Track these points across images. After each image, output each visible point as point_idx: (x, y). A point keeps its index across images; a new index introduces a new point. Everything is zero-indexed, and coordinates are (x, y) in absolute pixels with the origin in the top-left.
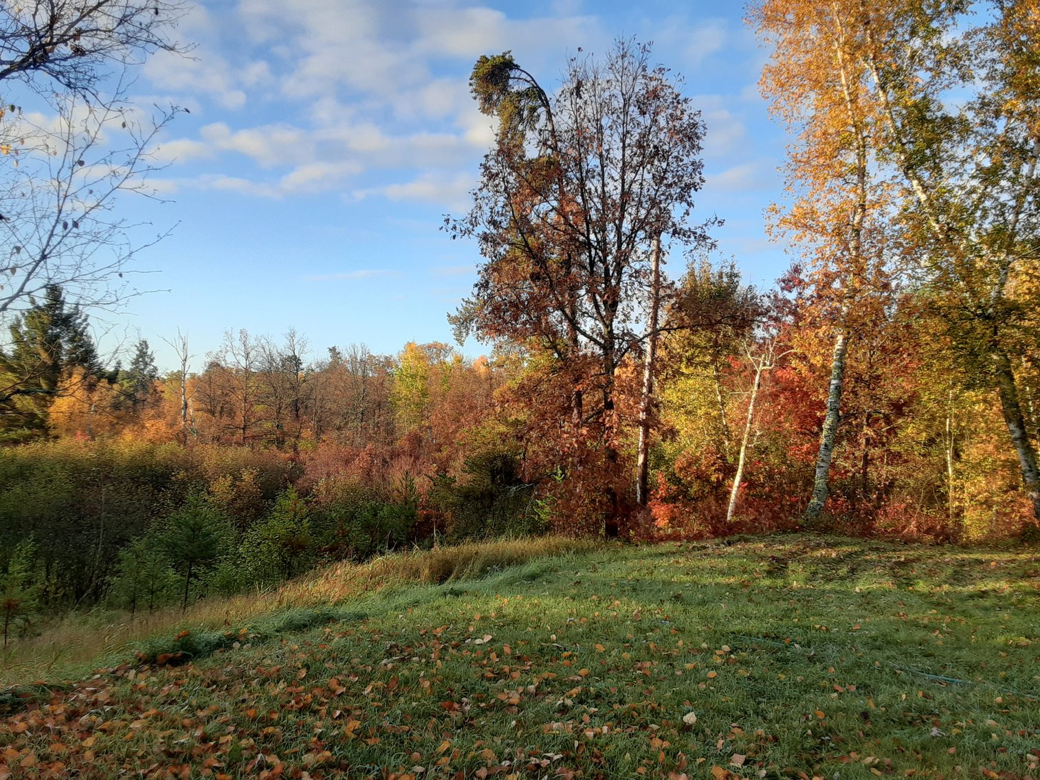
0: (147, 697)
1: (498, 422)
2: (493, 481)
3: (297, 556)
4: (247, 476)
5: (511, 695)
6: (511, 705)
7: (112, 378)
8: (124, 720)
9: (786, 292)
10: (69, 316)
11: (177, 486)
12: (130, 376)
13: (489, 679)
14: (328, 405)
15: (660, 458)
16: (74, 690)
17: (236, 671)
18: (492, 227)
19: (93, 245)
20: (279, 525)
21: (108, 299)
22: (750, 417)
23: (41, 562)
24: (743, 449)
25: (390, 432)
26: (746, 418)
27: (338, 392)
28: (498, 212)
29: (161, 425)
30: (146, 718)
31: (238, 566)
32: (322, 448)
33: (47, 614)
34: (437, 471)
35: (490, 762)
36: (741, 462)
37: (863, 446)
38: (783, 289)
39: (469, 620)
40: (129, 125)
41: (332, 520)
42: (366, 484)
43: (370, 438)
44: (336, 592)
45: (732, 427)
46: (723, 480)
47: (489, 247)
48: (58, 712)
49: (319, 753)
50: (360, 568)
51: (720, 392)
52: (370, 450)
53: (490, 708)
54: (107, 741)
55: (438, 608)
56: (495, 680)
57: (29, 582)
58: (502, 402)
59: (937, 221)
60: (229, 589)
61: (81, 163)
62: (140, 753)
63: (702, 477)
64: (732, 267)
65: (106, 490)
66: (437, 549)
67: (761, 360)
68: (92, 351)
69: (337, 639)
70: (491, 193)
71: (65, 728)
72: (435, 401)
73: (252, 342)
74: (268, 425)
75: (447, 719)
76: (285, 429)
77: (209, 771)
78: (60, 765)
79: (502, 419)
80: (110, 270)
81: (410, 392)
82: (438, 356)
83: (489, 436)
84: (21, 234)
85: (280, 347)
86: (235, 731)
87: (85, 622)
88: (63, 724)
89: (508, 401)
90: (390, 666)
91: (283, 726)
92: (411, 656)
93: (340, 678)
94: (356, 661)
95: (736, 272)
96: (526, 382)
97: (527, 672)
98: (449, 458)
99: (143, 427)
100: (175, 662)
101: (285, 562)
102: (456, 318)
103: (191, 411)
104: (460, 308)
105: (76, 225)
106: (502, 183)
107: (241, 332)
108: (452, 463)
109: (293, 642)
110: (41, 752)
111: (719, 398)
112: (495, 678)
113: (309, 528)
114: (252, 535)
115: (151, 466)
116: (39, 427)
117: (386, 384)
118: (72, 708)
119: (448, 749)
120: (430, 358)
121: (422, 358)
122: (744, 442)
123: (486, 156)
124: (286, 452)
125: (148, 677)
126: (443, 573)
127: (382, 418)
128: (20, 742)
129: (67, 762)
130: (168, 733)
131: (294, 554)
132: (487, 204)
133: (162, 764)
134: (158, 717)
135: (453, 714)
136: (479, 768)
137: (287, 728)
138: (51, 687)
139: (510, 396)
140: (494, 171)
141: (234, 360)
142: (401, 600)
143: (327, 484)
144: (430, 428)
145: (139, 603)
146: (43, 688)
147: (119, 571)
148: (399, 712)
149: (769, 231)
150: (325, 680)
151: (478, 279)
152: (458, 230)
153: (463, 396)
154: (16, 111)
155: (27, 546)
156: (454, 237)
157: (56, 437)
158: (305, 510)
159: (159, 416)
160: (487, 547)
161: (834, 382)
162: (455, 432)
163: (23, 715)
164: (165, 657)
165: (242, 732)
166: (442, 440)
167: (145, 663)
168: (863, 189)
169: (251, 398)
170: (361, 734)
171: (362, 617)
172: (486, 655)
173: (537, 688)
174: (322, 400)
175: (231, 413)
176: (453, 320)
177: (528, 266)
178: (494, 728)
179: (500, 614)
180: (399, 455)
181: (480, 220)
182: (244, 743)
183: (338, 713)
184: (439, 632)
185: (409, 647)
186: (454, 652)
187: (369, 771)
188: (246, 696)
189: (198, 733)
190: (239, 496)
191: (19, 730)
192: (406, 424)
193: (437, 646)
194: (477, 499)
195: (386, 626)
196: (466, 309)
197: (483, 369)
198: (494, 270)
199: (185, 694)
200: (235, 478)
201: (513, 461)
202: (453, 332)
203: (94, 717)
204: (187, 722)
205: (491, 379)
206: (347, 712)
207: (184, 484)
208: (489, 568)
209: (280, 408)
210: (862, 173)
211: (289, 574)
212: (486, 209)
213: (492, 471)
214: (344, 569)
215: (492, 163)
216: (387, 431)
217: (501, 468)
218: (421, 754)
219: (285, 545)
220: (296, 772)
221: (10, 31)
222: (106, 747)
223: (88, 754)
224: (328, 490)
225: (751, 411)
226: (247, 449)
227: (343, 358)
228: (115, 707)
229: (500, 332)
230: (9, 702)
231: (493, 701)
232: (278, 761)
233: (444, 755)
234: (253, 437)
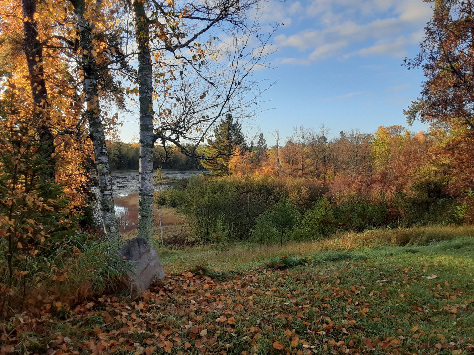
0: (272, 282)
1: (432, 165)
2: (429, 196)
3: (327, 227)
4: (303, 191)
5: (451, 308)
6: (452, 313)
7: (250, 150)
8: (264, 290)
10: (235, 125)
11: (275, 194)
12: (257, 148)
13: (438, 298)
14: (339, 159)
16: (243, 275)
17: (308, 276)
18: (431, 61)
19: (246, 92)
20: (318, 212)
21: (251, 115)
23: (228, 222)
25: (370, 170)
27: (344, 153)
28: (435, 52)
29: (269, 168)
30: (272, 291)
31: (301, 229)
32: (337, 179)
33: (230, 243)
34: (396, 190)
35: (443, 342)
39: (423, 266)
40: (259, 36)
41: (343, 212)
42: (359, 196)
43: (360, 174)
44: (348, 245)
47: (429, 72)
48: (238, 283)
49: (350, 320)
50: (359, 235)
52: (360, 179)
53: (440, 313)
54: (258, 298)
55: (404, 258)
56: (441, 299)
57: (224, 230)
58: (436, 154)
60: (298, 239)
61: (241, 56)
62: (271, 306)
65: (250, 195)
66: (399, 228)
68: (243, 139)
69: (353, 267)
70: (431, 43)
71: (241, 290)
72: (395, 155)
73: (305, 131)
74: (312, 168)
75: (415, 315)
76: (320, 170)
77: (300, 319)
78: (241, 305)
79: (435, 163)
80: (252, 102)
81: (381, 151)
82: (396, 132)
83: (426, 172)
84: (220, 90)
85: (317, 132)
86: (310, 303)
87: (244, 247)
88: (240, 289)
89: (440, 153)
90: (381, 284)
91: (331, 304)
92: (392, 280)
93: (357, 286)
94: (363, 279)
96: (451, 143)
97: (460, 297)
98: (402, 184)
99: (262, 169)
100: (281, 268)
101: (322, 229)
102: (408, 111)
103: (280, 162)
104: (410, 106)
105: (239, 83)
106: (437, 36)
107: (301, 127)
108: (404, 186)
109: (332, 266)
110: (233, 299)
112: (441, 298)
113: (332, 214)
114: (307, 216)
115: (265, 185)
116: (225, 170)
117: (368, 147)
118: (243, 282)
119: (417, 331)
120: (392, 133)
121: (388, 134)
123: (428, 23)
124: (320, 180)
125: (271, 273)
126: (404, 241)
127: (366, 164)
128: (226, 294)
129: (243, 305)
130: (282, 299)
131: (326, 225)
132: (428, 49)
133: (280, 312)
134: (277, 291)
135: (418, 313)
136: (436, 343)
137: (333, 305)
138: (235, 272)
139: (441, 150)
140: (433, 30)
141: (298, 140)
142: (383, 252)
143: (340, 195)
144: (392, 168)
145: (263, 241)
146: (232, 272)
147: (255, 228)
148: (389, 307)
150: (348, 286)
151: (422, 89)
152: (411, 64)
153: (411, 152)
154: (216, 39)
155: (223, 215)
156: (409, 68)
157: (231, 174)
158: (330, 207)
159: (268, 165)
160: (429, 229)
162: (406, 170)
163: (226, 282)
164: (278, 266)
165: (313, 304)
166: (398, 175)
167: (270, 267)
169: (305, 156)
170: (370, 315)
171: (363, 258)
172: (435, 285)
173: (467, 307)
174: (337, 156)
175: (297, 163)
176: (405, 113)
177: (453, 79)
178: (444, 324)
179: (440, 265)
180: (375, 182)
181: (424, 58)
182: (314, 309)
183: (357, 303)
184: (406, 270)
185: (390, 276)
186: (416, 281)
187: (376, 334)
188: (313, 288)
189: (294, 301)
190: (300, 199)
191: (225, 289)
192: (379, 167)
193: (405, 277)
194: (420, 204)
195: (377, 264)
196: (413, 106)
197: (422, 138)
198: (432, 83)
199: (287, 283)
200: (299, 191)
201: (441, 185)
202: (406, 119)
203: (252, 287)
204: (289, 295)
205: (427, 142)
206: (361, 304)
207: (278, 193)
208: (430, 240)
209: (317, 160)
211: (324, 234)
212: (428, 51)
213: (428, 190)
214: (352, 234)
215: (431, 26)
216: (369, 170)
217: (434, 189)
218: (403, 331)
219: (322, 222)
220: (339, 327)
221: (213, 6)
222: (257, 301)
223: (251, 303)
224: (340, 198)
226: (303, 179)
227: (347, 136)
228: (259, 284)
229: (435, 116)
230: (221, 277)
231: (441, 310)
232: (330, 320)
233: (415, 333)
234: (306, 174)
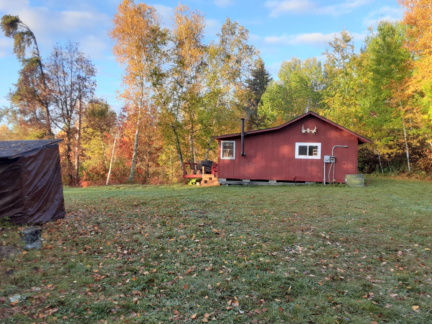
9: (124, 112)
15: (82, 168)
22: (113, 153)
24: (111, 163)
26: (112, 153)
36: (110, 167)
37: (147, 162)
38: (123, 111)
45: (108, 156)
46: (105, 173)
51: (103, 145)
59: (162, 100)
63: (98, 173)
64: (106, 102)
67: (116, 135)
95: (107, 104)
111: (103, 147)
122: (111, 161)
149: (117, 98)
161: (135, 143)
168: (142, 88)
210: (142, 84)
225: (113, 151)
